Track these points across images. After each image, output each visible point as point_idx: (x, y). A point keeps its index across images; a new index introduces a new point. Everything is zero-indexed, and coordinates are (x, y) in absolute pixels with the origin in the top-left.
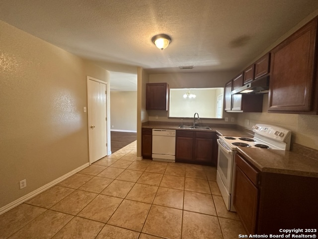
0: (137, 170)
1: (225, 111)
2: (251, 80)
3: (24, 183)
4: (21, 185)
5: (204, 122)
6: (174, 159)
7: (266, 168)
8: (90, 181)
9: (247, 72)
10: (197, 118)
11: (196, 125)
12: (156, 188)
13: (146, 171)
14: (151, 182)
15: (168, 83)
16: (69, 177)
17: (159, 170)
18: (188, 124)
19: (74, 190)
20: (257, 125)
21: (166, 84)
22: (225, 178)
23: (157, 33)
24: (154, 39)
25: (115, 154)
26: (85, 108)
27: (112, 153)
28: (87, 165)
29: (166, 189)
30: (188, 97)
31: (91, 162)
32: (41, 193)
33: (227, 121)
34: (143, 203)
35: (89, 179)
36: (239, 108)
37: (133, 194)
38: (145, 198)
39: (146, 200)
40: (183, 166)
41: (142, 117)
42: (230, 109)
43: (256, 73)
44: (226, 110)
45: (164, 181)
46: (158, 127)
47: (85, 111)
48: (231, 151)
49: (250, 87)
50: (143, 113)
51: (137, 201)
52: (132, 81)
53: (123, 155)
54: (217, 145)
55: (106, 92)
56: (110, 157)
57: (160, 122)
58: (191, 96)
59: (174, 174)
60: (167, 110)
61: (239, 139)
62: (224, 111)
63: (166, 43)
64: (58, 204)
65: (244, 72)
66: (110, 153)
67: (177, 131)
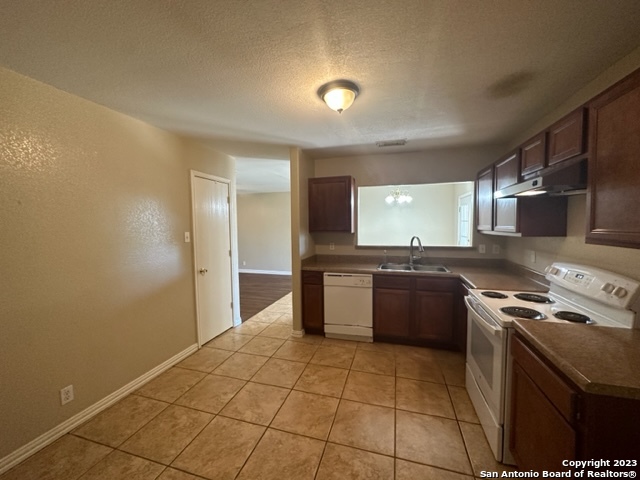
0: (294, 359)
1: (479, 231)
2: (538, 166)
3: (68, 393)
4: (63, 397)
5: (432, 255)
6: (371, 335)
7: (596, 385)
8: (200, 384)
9: (527, 149)
10: (417, 248)
11: (416, 262)
12: (334, 403)
13: (313, 361)
14: (323, 389)
15: (353, 176)
16: (158, 376)
17: (339, 360)
18: (398, 261)
19: (165, 405)
20: (557, 266)
21: (349, 178)
22: (488, 386)
23: (329, 77)
24: (322, 91)
25: (248, 322)
26: (187, 234)
27: (243, 321)
28: (193, 348)
29: (356, 405)
30: (395, 202)
31: (202, 341)
32: (102, 412)
33: (484, 252)
34: (308, 439)
35: (198, 379)
36: (513, 228)
37: (286, 417)
38: (311, 426)
39: (314, 432)
40: (391, 350)
41: (302, 249)
42: (490, 227)
43: (551, 153)
44: (480, 228)
45: (350, 386)
46: (335, 268)
47: (188, 240)
48: (500, 328)
49: (540, 184)
50: (303, 240)
51: (296, 434)
52: (280, 174)
53: (265, 325)
54: (465, 310)
55: (229, 199)
56: (238, 330)
57: (339, 257)
58: (402, 199)
59: (373, 370)
60: (353, 231)
61: (516, 296)
62: (477, 232)
63: (349, 97)
64: (134, 437)
65: (521, 150)
66: (238, 320)
67: (376, 276)
